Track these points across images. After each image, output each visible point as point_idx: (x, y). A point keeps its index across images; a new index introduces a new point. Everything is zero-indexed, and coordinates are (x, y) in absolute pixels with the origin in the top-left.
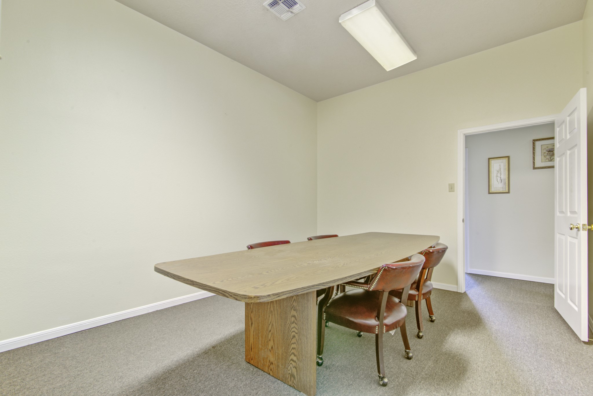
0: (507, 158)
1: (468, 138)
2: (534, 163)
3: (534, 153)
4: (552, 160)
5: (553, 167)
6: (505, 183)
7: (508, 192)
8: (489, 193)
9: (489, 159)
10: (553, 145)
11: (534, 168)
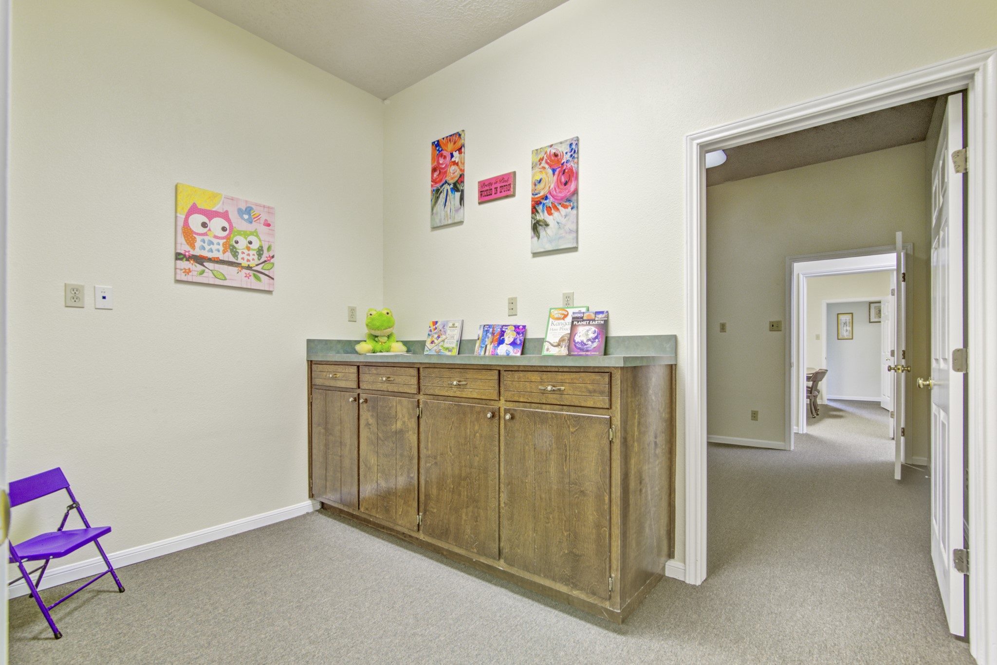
0: (851, 315)
1: (829, 306)
2: (870, 319)
3: (870, 312)
4: (880, 317)
5: (880, 322)
6: (849, 333)
7: (852, 339)
8: (838, 339)
9: (838, 314)
10: (880, 306)
11: (870, 322)
